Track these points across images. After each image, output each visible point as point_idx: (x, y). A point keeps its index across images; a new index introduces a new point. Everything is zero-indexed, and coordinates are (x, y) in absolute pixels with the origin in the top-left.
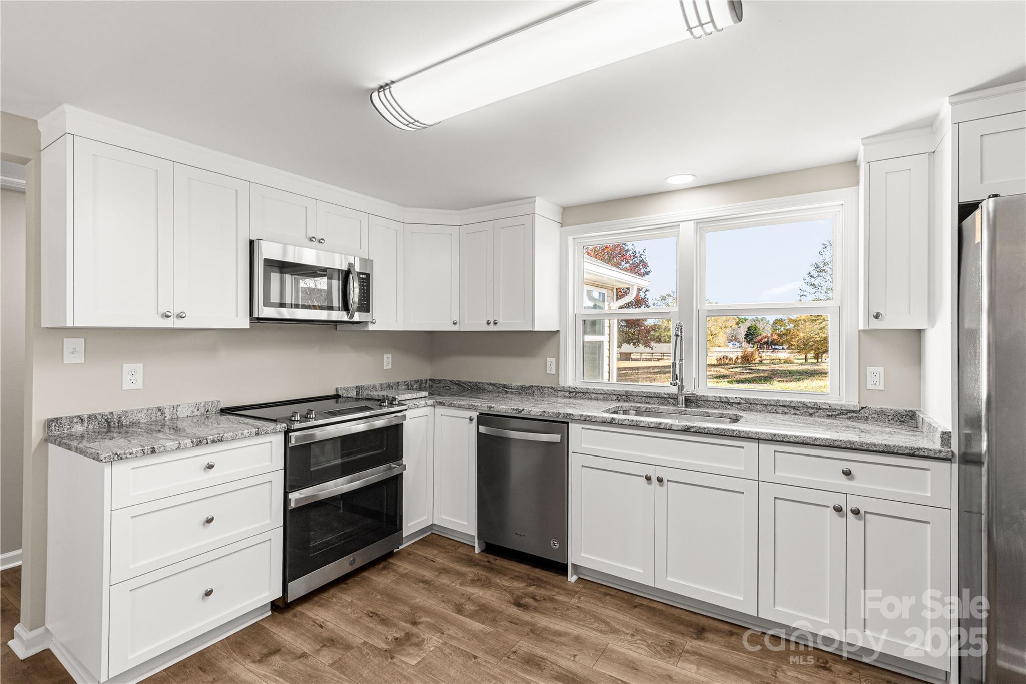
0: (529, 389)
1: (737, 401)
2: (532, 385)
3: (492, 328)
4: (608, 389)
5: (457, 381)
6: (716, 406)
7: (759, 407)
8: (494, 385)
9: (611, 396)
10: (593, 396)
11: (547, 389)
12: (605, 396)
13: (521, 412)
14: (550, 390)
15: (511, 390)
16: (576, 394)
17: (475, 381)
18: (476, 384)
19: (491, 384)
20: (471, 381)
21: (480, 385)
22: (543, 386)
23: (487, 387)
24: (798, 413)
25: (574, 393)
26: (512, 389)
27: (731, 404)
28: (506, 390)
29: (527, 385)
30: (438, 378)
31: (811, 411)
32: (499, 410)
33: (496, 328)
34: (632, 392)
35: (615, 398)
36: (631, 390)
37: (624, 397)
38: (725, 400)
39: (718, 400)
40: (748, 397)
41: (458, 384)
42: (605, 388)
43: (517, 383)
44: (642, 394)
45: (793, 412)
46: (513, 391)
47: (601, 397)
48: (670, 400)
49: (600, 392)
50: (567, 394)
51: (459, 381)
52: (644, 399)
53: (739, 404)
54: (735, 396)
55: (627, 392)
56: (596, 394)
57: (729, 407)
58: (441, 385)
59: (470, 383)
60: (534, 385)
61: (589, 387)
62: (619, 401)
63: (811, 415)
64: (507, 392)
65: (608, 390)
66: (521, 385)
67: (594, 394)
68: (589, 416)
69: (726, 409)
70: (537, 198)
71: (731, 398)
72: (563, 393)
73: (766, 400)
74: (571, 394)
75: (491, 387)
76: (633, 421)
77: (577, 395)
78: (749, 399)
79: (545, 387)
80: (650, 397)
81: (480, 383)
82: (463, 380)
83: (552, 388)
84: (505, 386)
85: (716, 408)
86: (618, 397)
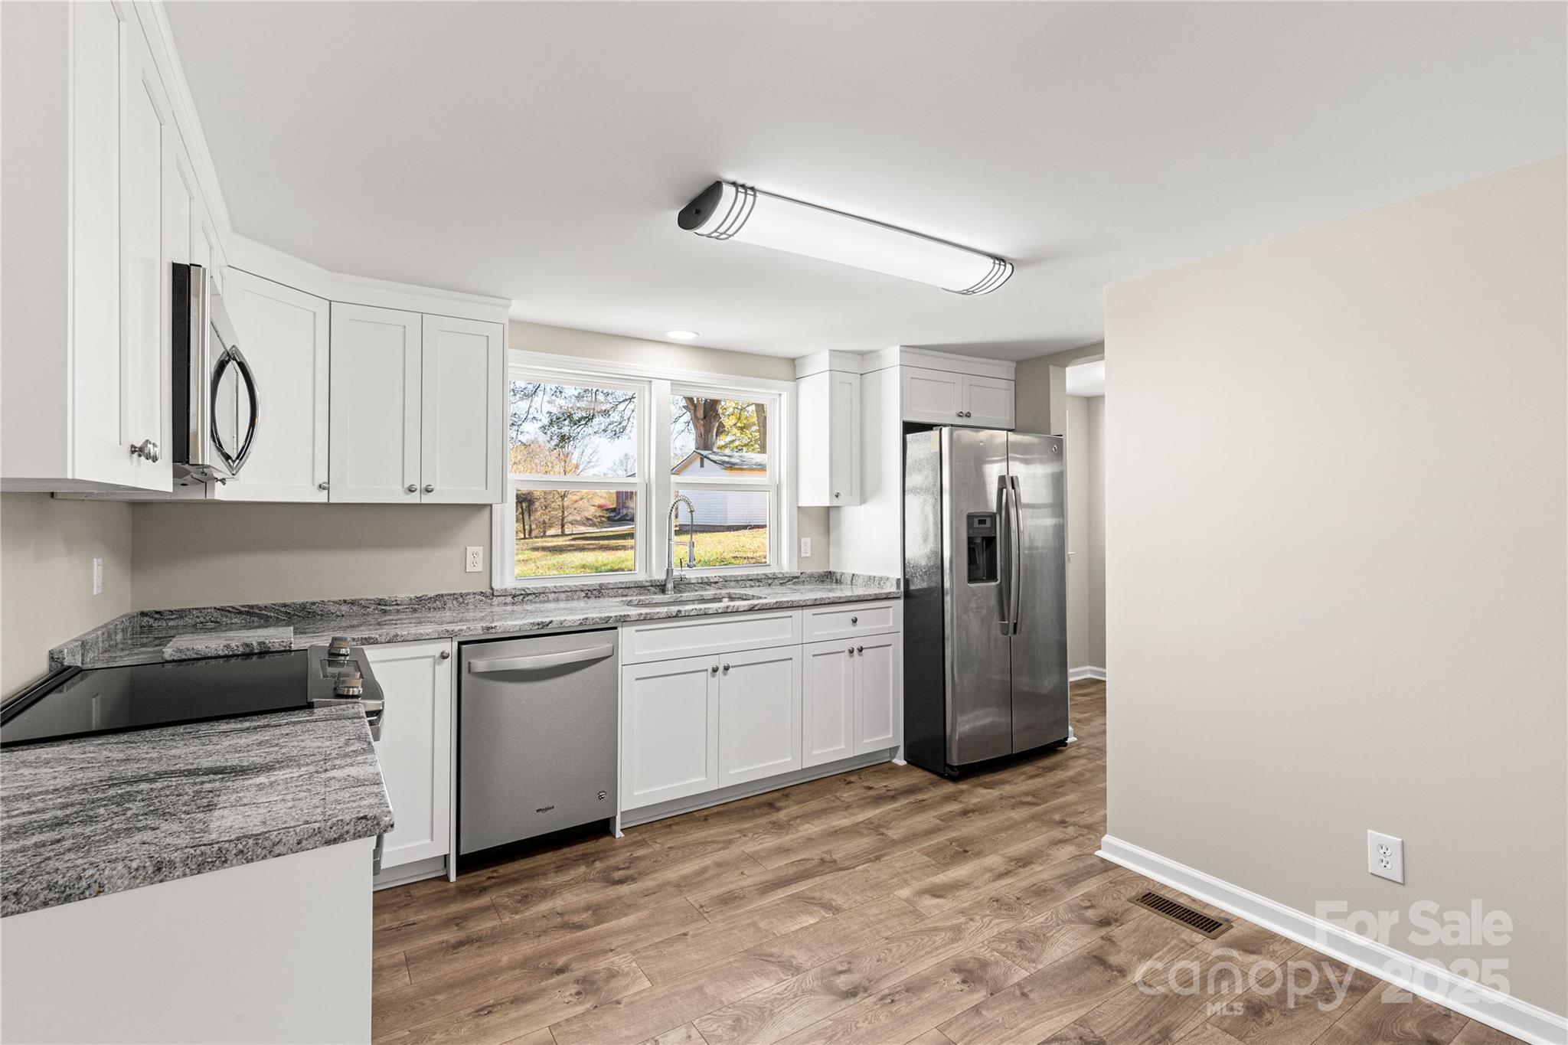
0: (435, 601)
1: (716, 580)
2: (441, 593)
3: (414, 499)
4: (576, 584)
5: (242, 606)
6: (696, 588)
7: (733, 584)
8: (353, 603)
9: (577, 593)
10: (552, 596)
11: (471, 596)
12: (569, 594)
13: (548, 625)
14: (477, 597)
15: (396, 607)
16: (524, 598)
17: (299, 600)
18: (303, 607)
19: (345, 601)
20: (288, 601)
21: (314, 607)
22: (464, 592)
23: (333, 609)
24: (761, 584)
25: (521, 596)
26: (397, 605)
27: (709, 584)
28: (383, 607)
29: (432, 594)
30: (178, 607)
31: (770, 581)
32: (507, 629)
33: (427, 499)
34: (608, 583)
35: (583, 594)
36: (606, 582)
37: (594, 592)
38: (706, 580)
39: (700, 581)
40: (725, 574)
41: (248, 613)
42: (571, 584)
43: (405, 594)
44: (620, 585)
45: (757, 584)
46: (399, 607)
47: (563, 596)
48: (650, 588)
49: (563, 590)
50: (509, 599)
51: (252, 607)
52: (620, 591)
53: (716, 582)
54: (714, 575)
55: (601, 585)
56: (555, 592)
57: (708, 587)
58: (189, 620)
59: (285, 605)
60: (444, 592)
61: (548, 585)
62: (589, 598)
63: (770, 584)
64: (385, 611)
65: (575, 586)
66: (419, 596)
67: (553, 594)
68: (650, 614)
69: (706, 590)
70: (513, 301)
71: (711, 577)
72: (503, 598)
73: (739, 575)
74: (516, 599)
75: (345, 608)
76: (701, 609)
77: (526, 599)
78: (725, 576)
79: (468, 594)
80: (628, 588)
81: (313, 604)
82: (261, 603)
83: (482, 593)
84: (380, 602)
85: (696, 591)
86: (587, 594)
